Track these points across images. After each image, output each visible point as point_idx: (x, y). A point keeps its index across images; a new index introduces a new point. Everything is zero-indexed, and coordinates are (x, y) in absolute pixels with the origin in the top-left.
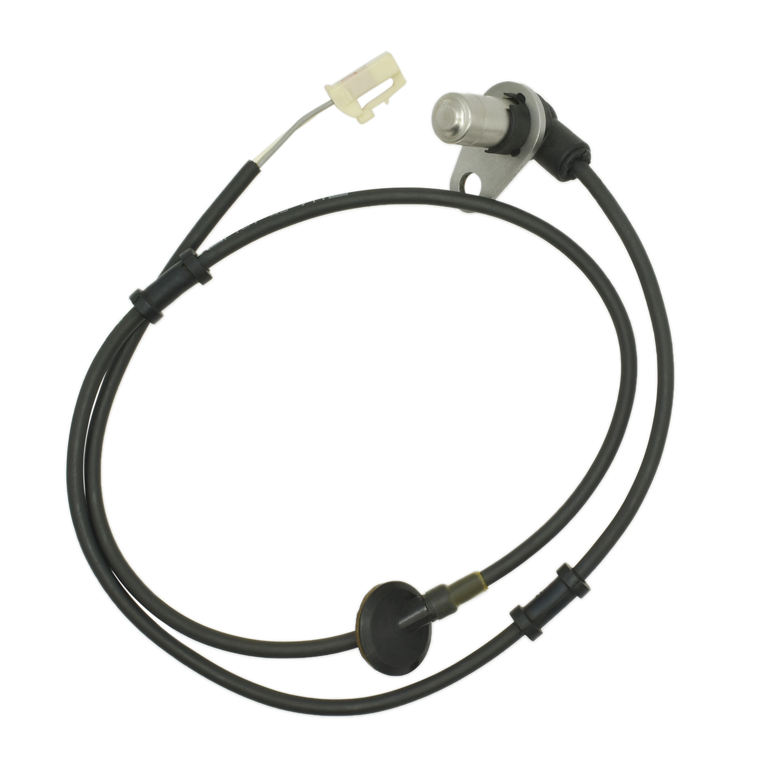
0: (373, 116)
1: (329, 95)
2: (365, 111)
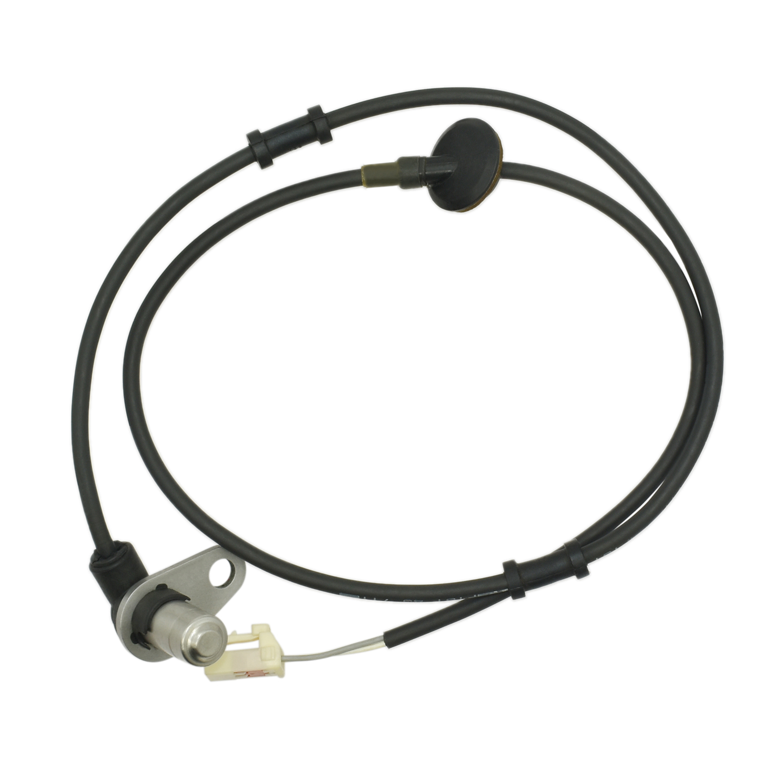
0: (253, 626)
1: (283, 666)
2: (258, 635)
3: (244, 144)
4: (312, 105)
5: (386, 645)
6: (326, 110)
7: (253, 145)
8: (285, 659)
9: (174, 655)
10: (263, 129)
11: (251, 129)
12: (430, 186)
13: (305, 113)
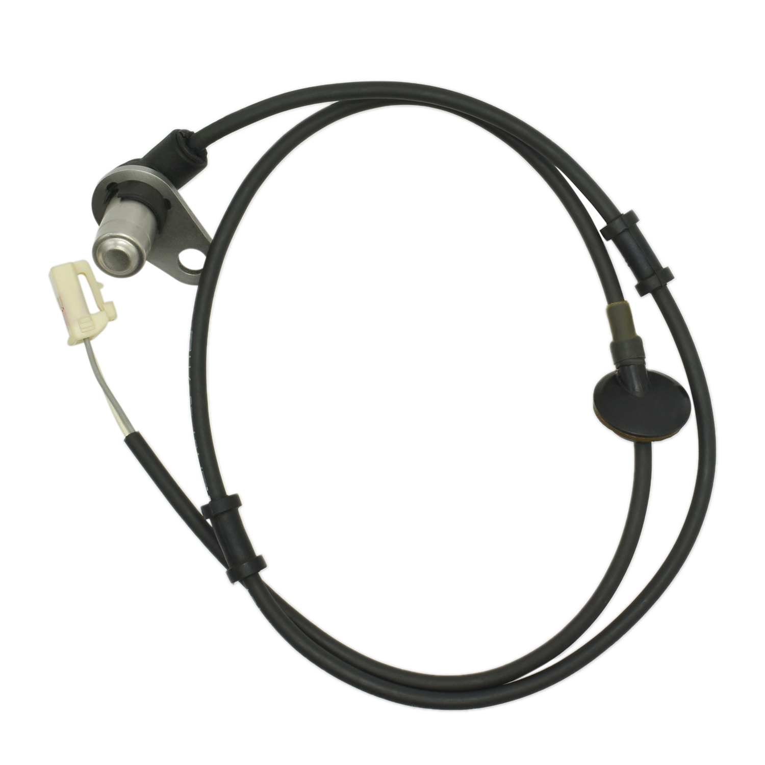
0: (111, 303)
1: (79, 342)
2: (104, 310)
3: (623, 210)
4: (674, 271)
5: (127, 437)
6: (671, 286)
7: (621, 218)
8: (87, 341)
9: (101, 227)
10: (640, 225)
11: (638, 213)
12: (617, 373)
13: (664, 264)
